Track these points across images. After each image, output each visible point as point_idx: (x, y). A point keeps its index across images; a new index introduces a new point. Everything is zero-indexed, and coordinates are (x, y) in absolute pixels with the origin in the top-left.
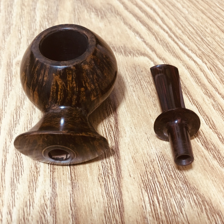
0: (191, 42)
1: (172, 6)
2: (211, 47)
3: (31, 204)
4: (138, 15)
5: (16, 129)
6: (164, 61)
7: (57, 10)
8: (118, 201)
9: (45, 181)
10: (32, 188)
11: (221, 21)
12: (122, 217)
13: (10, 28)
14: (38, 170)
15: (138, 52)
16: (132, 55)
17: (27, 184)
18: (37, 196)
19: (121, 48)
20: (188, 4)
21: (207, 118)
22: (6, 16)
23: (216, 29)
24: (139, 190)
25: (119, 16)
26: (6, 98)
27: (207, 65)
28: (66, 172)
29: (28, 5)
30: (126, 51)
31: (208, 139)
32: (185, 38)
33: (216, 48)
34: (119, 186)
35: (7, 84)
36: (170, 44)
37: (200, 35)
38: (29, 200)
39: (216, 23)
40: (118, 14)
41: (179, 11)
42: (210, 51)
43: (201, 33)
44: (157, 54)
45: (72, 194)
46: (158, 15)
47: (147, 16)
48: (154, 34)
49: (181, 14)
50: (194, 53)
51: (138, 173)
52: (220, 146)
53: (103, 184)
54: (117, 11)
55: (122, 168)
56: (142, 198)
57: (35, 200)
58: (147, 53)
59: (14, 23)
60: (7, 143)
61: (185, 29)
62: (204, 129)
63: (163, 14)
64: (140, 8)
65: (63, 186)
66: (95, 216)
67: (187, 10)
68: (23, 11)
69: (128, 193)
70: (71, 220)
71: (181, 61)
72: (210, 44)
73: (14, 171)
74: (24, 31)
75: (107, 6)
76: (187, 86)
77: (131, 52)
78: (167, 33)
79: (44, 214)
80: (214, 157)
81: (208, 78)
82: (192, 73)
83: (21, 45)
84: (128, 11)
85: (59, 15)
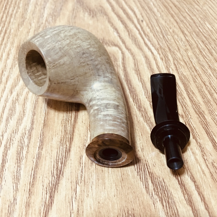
0: (155, 38)
1: (150, 10)
2: (168, 43)
3: (17, 132)
4: (121, 16)
5: (16, 88)
6: (129, 51)
7: (61, 9)
8: (71, 135)
9: (28, 120)
10: (19, 123)
11: (184, 24)
12: (70, 144)
13: (24, 21)
14: (25, 113)
15: (112, 43)
16: (107, 45)
17: (16, 121)
18: (21, 128)
19: (101, 40)
20: (163, 9)
21: (146, 92)
22: (23, 12)
23: (178, 29)
24: (86, 131)
25: (106, 16)
26: (12, 69)
27: (161, 56)
28: (42, 116)
29: (41, 4)
30: (104, 43)
31: (142, 104)
32: (151, 35)
33: (172, 44)
34: (74, 127)
35: (15, 59)
36: (138, 39)
37: (163, 34)
38: (16, 130)
39: (179, 25)
40: (106, 14)
41: (153, 14)
42: (166, 46)
43: (165, 32)
44: (125, 46)
45: (43, 129)
46: (136, 17)
47: (128, 17)
48: (128, 31)
49: (154, 17)
50: (154, 46)
51: (88, 121)
52: (149, 110)
53: (64, 125)
54: (106, 12)
55: (79, 117)
56: (86, 135)
57: (19, 130)
58: (118, 44)
59: (28, 17)
60: (8, 97)
61: (153, 28)
62: (142, 98)
63: (141, 16)
64: (124, 11)
65: (38, 124)
66: (54, 142)
67: (160, 14)
68: (36, 9)
69: (78, 131)
70: (39, 142)
71: (142, 52)
72: (168, 41)
73: (10, 113)
74: (33, 24)
75: (99, 8)
76: (140, 70)
77: (107, 43)
78: (139, 30)
79: (23, 138)
80: (142, 115)
81: (157, 65)
82: (147, 61)
83: (30, 34)
84: (114, 13)
85: (61, 13)
